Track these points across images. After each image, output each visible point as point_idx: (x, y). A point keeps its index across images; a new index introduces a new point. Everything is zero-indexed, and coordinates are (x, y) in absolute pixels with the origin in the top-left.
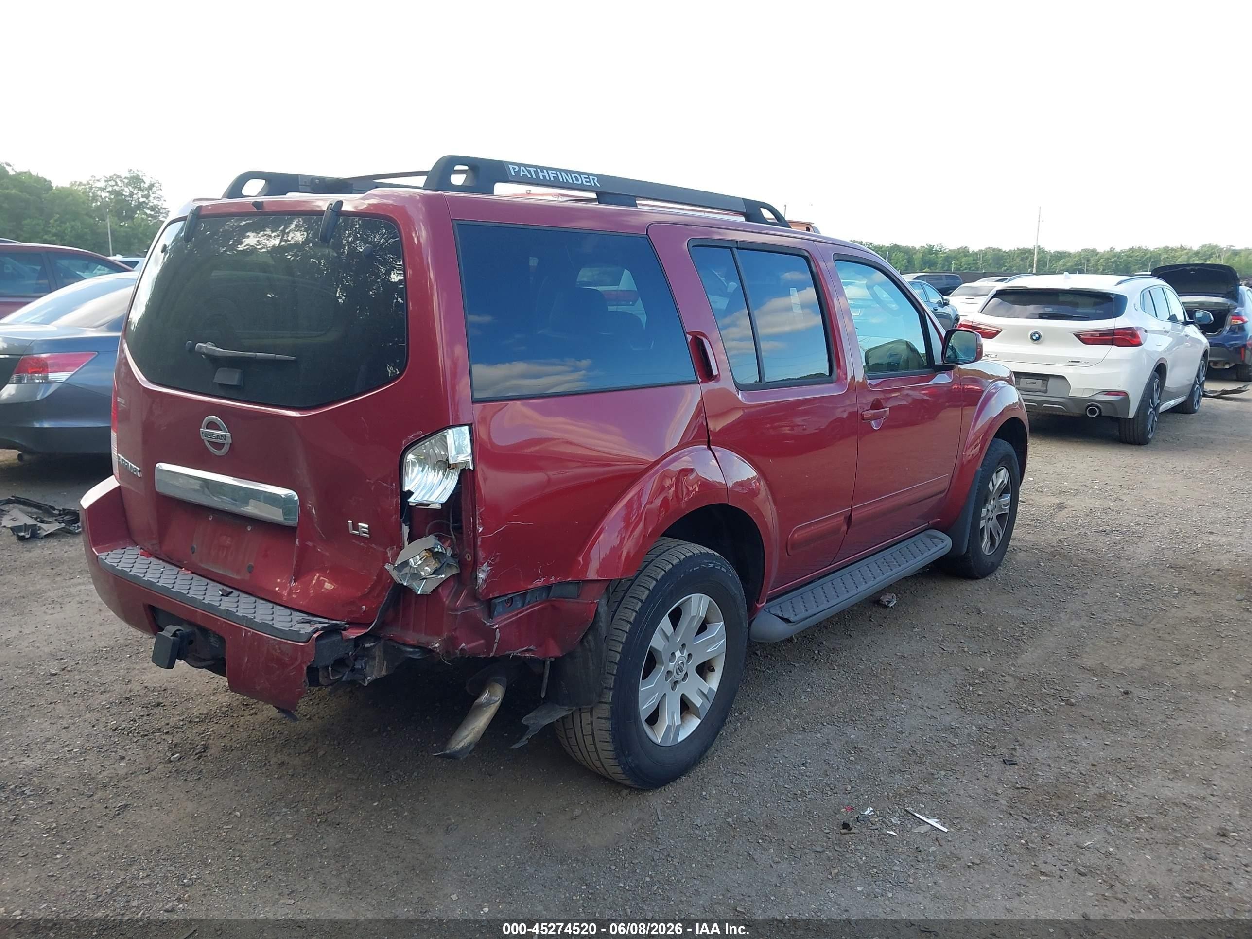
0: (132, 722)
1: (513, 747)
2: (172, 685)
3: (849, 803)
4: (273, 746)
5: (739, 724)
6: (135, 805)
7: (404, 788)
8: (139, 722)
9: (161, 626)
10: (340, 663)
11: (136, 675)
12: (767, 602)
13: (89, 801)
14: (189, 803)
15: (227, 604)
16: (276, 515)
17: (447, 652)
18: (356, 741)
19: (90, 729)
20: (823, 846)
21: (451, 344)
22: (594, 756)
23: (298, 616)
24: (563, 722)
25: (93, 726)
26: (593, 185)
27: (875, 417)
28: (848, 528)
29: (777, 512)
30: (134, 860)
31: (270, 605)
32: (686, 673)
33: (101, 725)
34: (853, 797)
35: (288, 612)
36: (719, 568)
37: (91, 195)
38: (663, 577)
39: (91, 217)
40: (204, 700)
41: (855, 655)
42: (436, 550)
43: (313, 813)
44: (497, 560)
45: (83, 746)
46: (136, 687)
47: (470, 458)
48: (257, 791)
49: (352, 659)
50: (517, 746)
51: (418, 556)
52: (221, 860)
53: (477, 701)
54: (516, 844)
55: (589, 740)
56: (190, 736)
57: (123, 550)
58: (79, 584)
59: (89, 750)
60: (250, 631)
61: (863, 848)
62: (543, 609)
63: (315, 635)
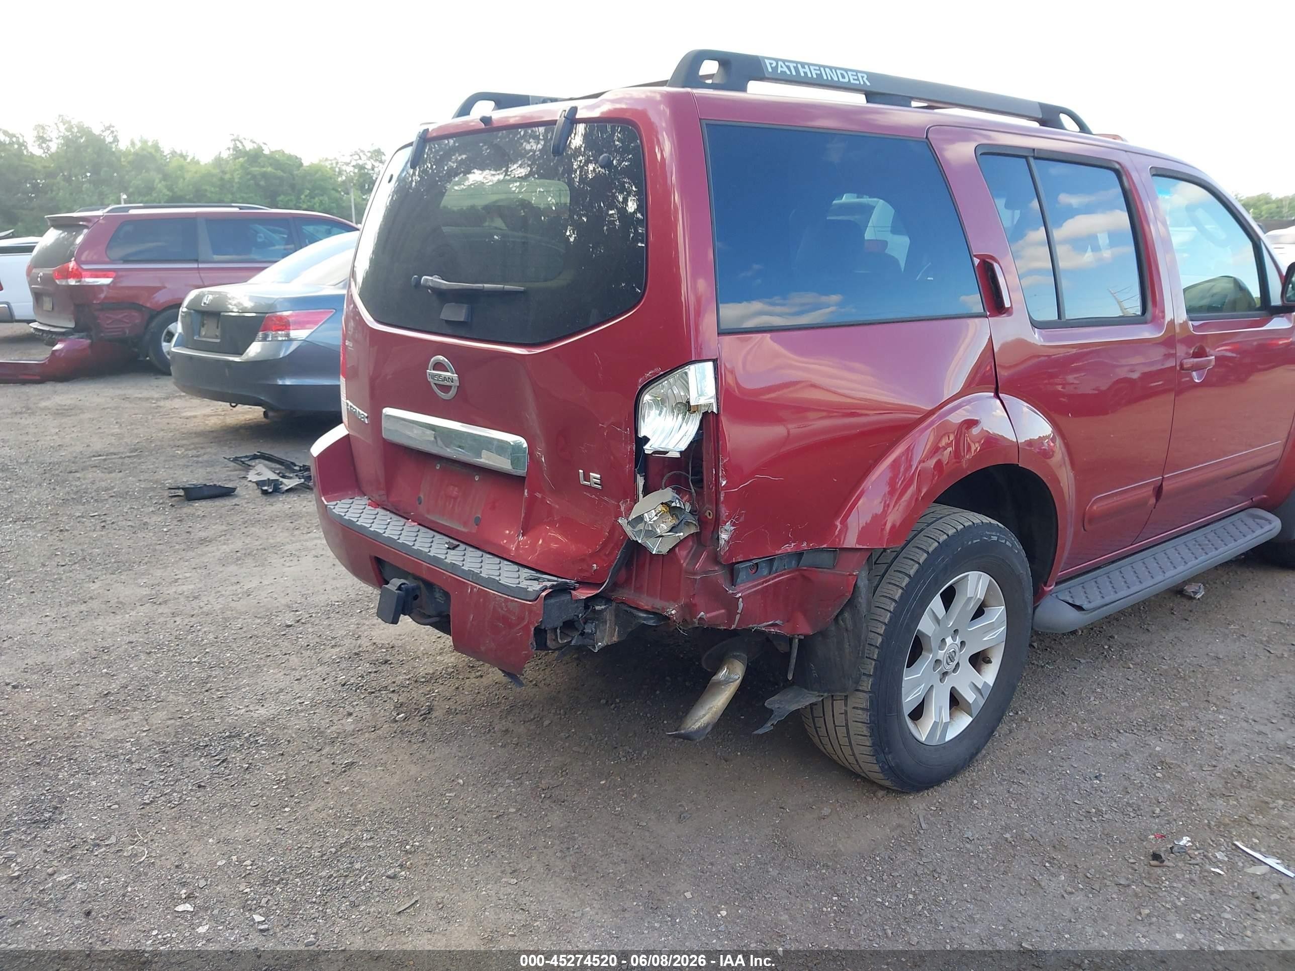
0: (360, 679)
1: (755, 732)
2: (400, 643)
3: (1157, 829)
4: (497, 711)
5: (1014, 726)
6: (361, 763)
7: (633, 767)
8: (367, 678)
9: (386, 578)
10: (569, 625)
11: (365, 631)
12: (1055, 586)
13: (317, 755)
14: (413, 766)
15: (453, 557)
16: (503, 463)
17: (685, 621)
18: (583, 711)
19: (321, 683)
20: (1128, 879)
21: (695, 276)
22: (847, 751)
23: (526, 572)
24: (811, 709)
25: (324, 680)
26: (862, 83)
27: (1197, 368)
28: (1157, 500)
29: (1075, 477)
30: (358, 821)
31: (497, 560)
32: (958, 663)
33: (331, 679)
34: (1163, 822)
35: (516, 567)
36: (1004, 541)
37: (337, 170)
38: (936, 549)
39: (337, 191)
40: (431, 659)
41: (1155, 652)
42: (673, 504)
43: (538, 787)
44: (742, 519)
45: (313, 699)
46: (365, 642)
47: (713, 401)
48: (481, 758)
49: (582, 622)
50: (760, 731)
51: (653, 511)
52: (443, 829)
53: (713, 678)
54: (756, 841)
55: (842, 731)
56: (415, 696)
57: (351, 500)
58: (316, 538)
59: (319, 704)
60: (476, 587)
61: (1180, 886)
62: (793, 578)
63: (544, 594)
